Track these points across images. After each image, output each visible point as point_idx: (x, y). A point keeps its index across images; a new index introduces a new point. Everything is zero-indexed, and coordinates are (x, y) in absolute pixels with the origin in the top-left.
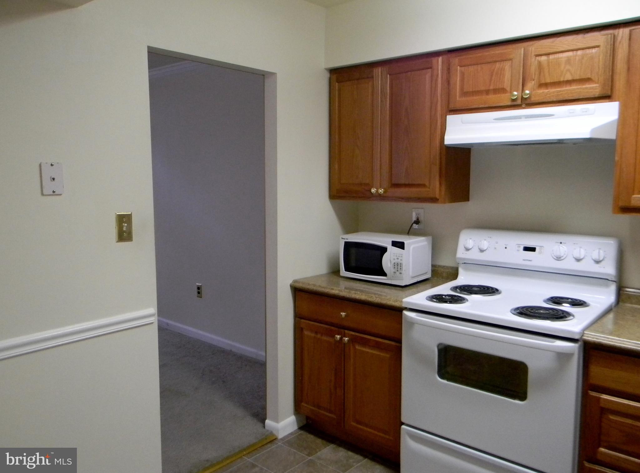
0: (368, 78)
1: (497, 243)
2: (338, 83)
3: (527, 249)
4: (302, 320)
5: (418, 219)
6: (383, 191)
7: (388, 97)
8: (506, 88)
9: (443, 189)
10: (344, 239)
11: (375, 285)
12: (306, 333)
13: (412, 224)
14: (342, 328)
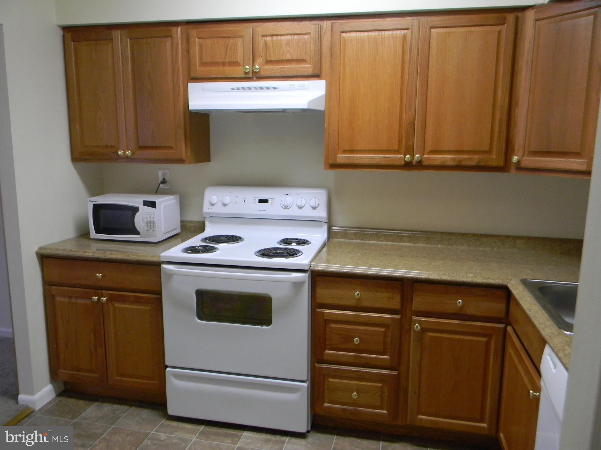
0: (106, 40)
1: (237, 198)
2: (73, 41)
3: (261, 201)
4: (53, 287)
5: (164, 179)
6: (131, 153)
7: (130, 61)
8: (240, 62)
9: (189, 150)
10: (93, 201)
11: (129, 244)
12: (58, 299)
13: (158, 184)
14: (98, 289)
